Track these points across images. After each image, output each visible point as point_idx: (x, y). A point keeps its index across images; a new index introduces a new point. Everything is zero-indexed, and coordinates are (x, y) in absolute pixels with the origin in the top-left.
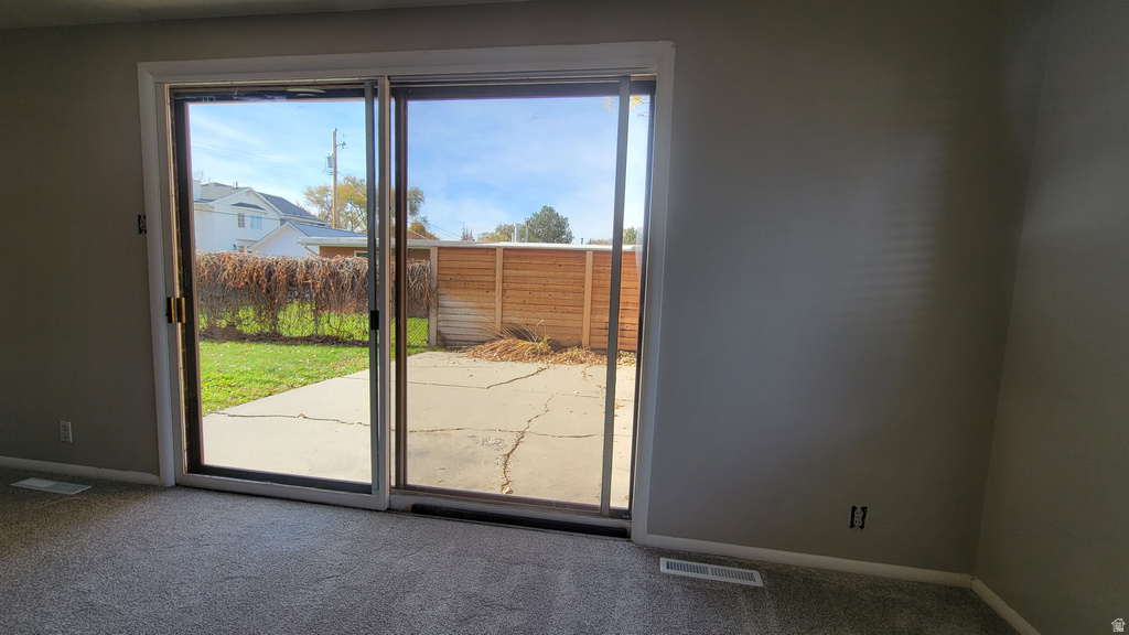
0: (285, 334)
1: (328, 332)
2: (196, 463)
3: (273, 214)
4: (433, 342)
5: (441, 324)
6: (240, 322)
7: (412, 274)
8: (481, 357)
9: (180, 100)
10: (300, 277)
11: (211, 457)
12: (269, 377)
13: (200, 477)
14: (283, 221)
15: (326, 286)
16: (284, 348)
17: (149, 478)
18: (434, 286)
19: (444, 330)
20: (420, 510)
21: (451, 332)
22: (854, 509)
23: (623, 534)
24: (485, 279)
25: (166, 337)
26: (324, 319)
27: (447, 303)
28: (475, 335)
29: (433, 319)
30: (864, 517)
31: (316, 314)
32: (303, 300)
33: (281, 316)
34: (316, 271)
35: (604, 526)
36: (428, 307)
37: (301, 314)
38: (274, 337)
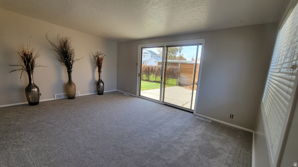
0: (150, 80)
1: (158, 80)
2: (140, 95)
3: (150, 55)
4: (178, 84)
5: (180, 80)
6: (143, 77)
7: (175, 69)
8: (187, 88)
9: (142, 48)
10: (154, 69)
11: (141, 95)
12: (147, 87)
13: (140, 96)
14: (152, 56)
15: (158, 71)
16: (150, 83)
17: (135, 96)
18: (179, 72)
19: (180, 82)
20: (165, 105)
21: (181, 82)
22: (231, 115)
23: (192, 113)
24: (190, 71)
25: (138, 78)
26: (157, 78)
27: (181, 76)
28: (186, 83)
29: (178, 79)
30: (233, 116)
31: (156, 76)
32: (154, 74)
33: (150, 77)
34: (156, 68)
35: (190, 111)
36: (177, 77)
37: (153, 77)
38: (148, 81)
